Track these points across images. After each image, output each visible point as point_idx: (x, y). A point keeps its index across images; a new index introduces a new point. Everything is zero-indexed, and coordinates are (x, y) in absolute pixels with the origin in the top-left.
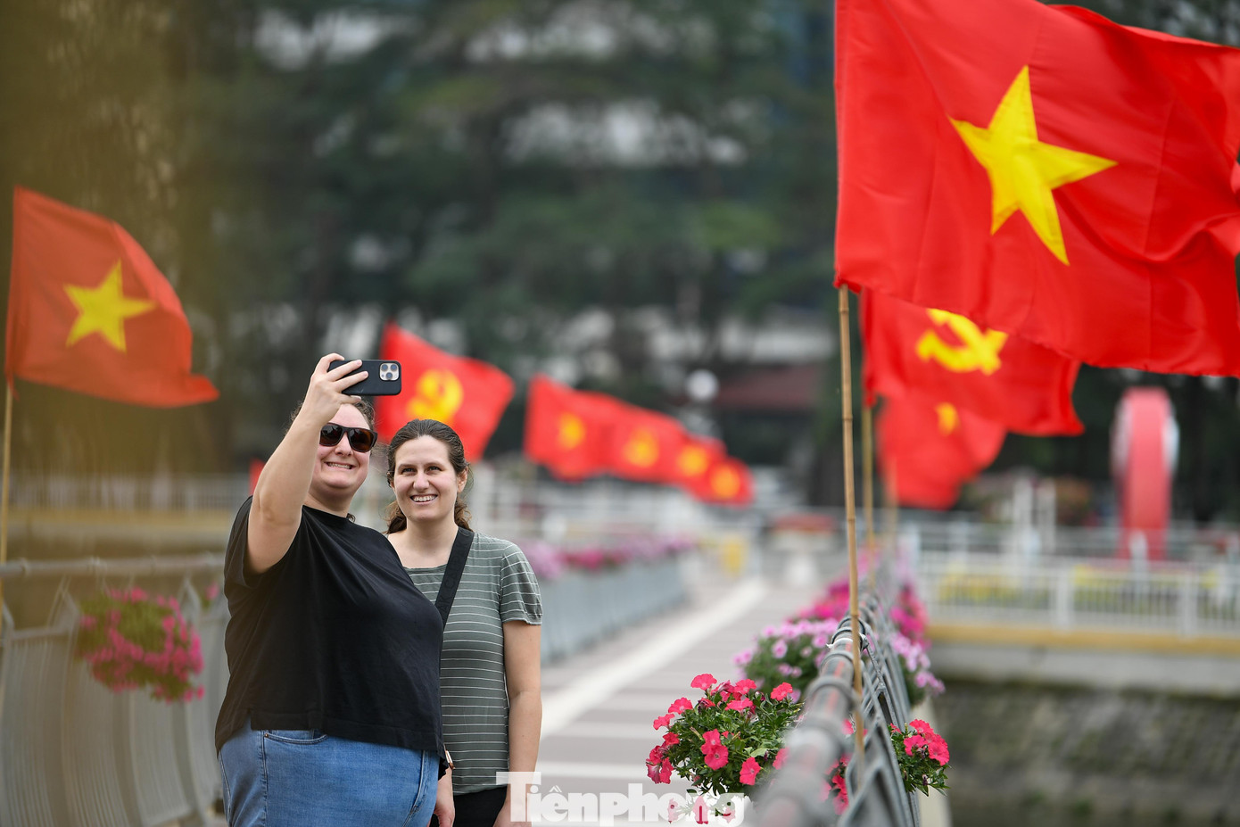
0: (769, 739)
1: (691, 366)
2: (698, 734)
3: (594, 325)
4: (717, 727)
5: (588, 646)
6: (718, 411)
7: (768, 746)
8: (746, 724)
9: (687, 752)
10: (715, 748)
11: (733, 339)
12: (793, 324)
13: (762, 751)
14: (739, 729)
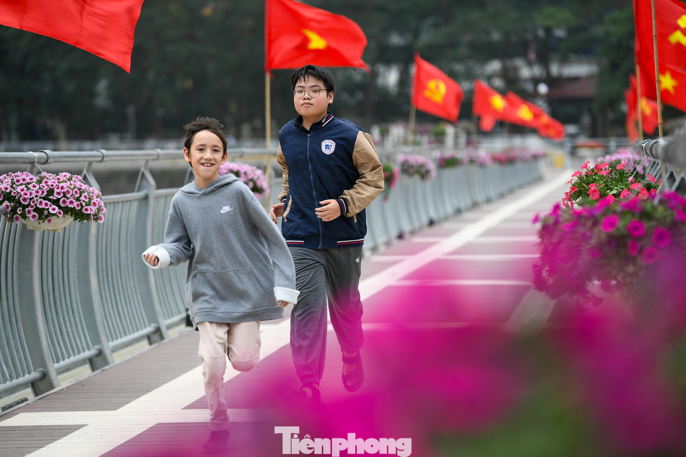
0: (617, 186)
1: (536, 81)
2: (586, 186)
3: (495, 66)
4: (593, 182)
5: (502, 196)
6: (550, 99)
7: (617, 189)
8: (607, 181)
9: (580, 194)
10: (595, 191)
11: (555, 69)
12: (580, 62)
13: (614, 192)
14: (603, 183)
